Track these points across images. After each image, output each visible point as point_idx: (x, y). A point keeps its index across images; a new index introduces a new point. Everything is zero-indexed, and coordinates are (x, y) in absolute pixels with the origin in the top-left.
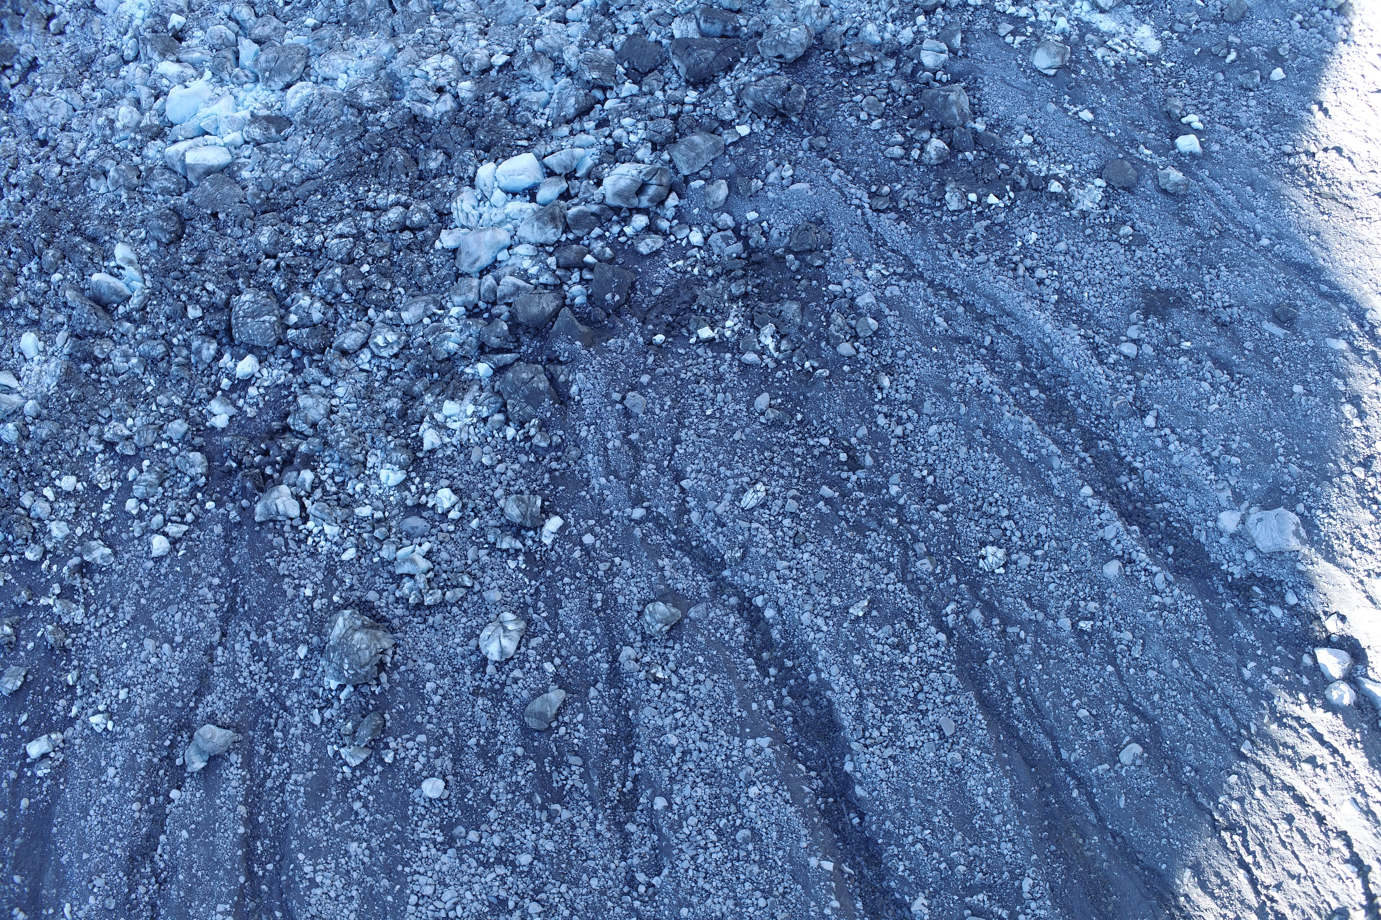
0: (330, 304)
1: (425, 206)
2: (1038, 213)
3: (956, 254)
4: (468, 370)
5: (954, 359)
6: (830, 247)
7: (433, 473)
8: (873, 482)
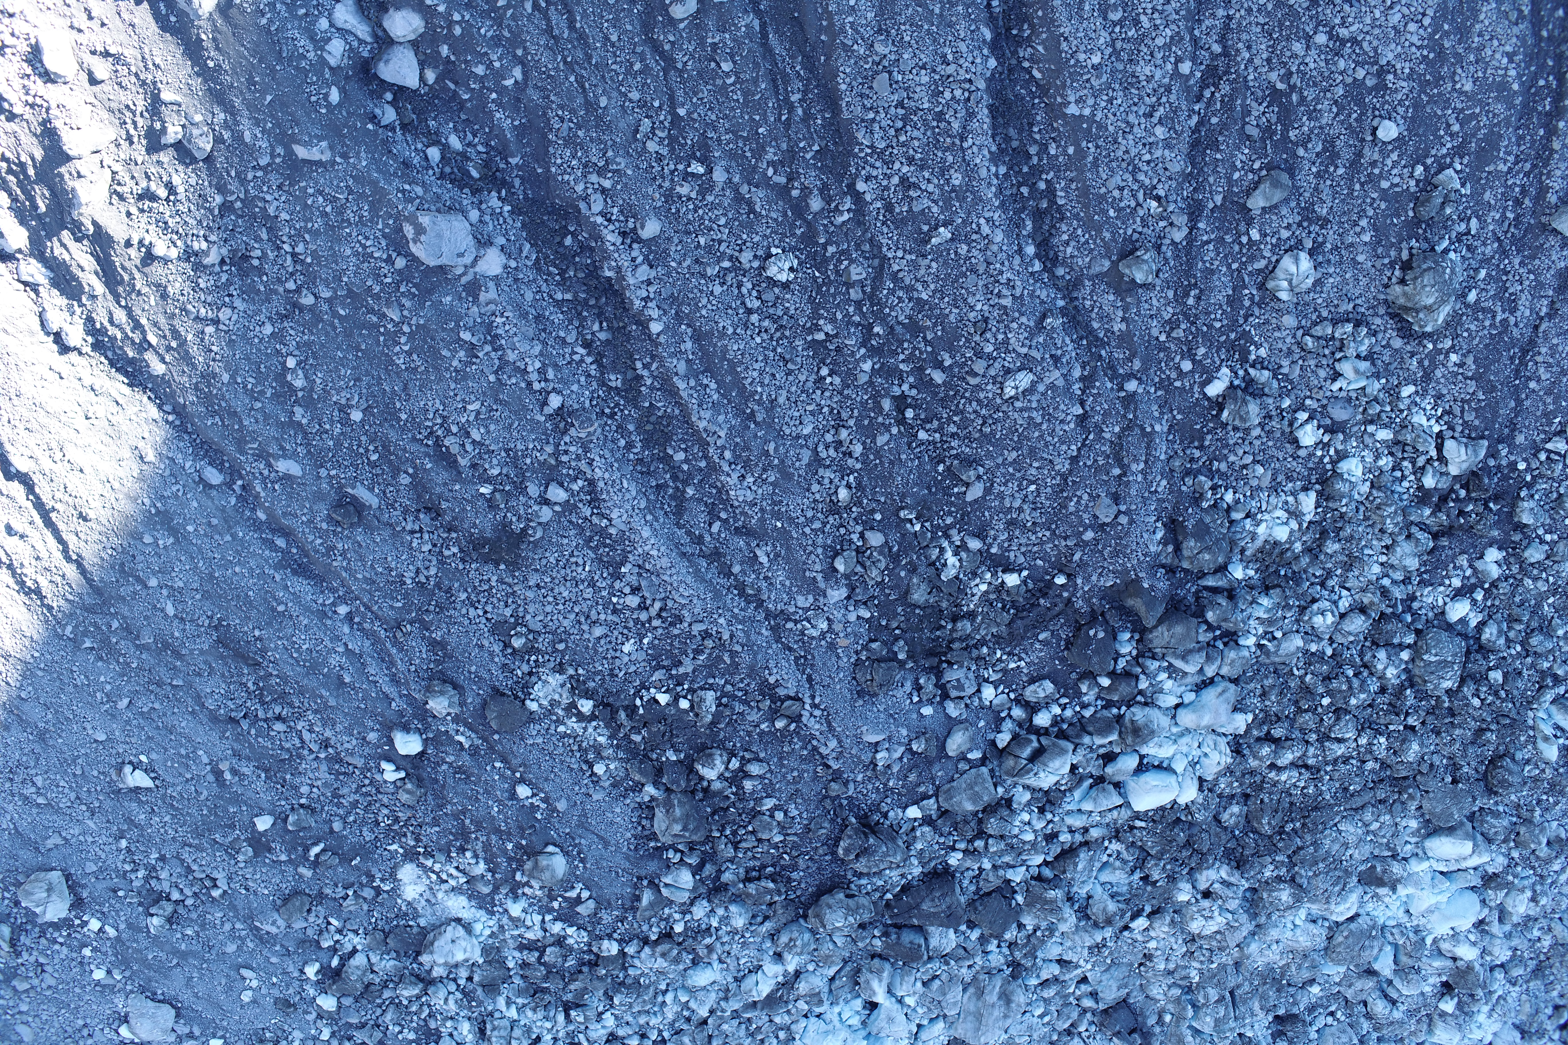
0: (1365, 666)
1: (1253, 763)
2: (613, 675)
3: (726, 636)
4: (1251, 573)
5: (762, 510)
6: (858, 663)
7: (1311, 465)
8: (886, 379)
